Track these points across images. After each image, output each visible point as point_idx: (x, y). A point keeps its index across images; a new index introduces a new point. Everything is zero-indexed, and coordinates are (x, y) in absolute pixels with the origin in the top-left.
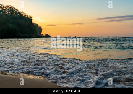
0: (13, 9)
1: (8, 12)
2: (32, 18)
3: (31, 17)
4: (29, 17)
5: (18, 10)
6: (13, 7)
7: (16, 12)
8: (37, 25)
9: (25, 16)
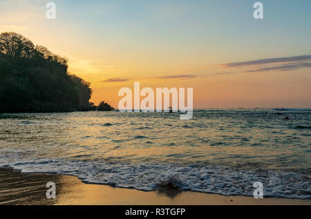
0: (20, 42)
1: (7, 47)
2: (68, 64)
3: (65, 62)
4: (58, 61)
5: (31, 44)
6: (21, 37)
7: (27, 49)
8: (81, 80)
9: (51, 57)
